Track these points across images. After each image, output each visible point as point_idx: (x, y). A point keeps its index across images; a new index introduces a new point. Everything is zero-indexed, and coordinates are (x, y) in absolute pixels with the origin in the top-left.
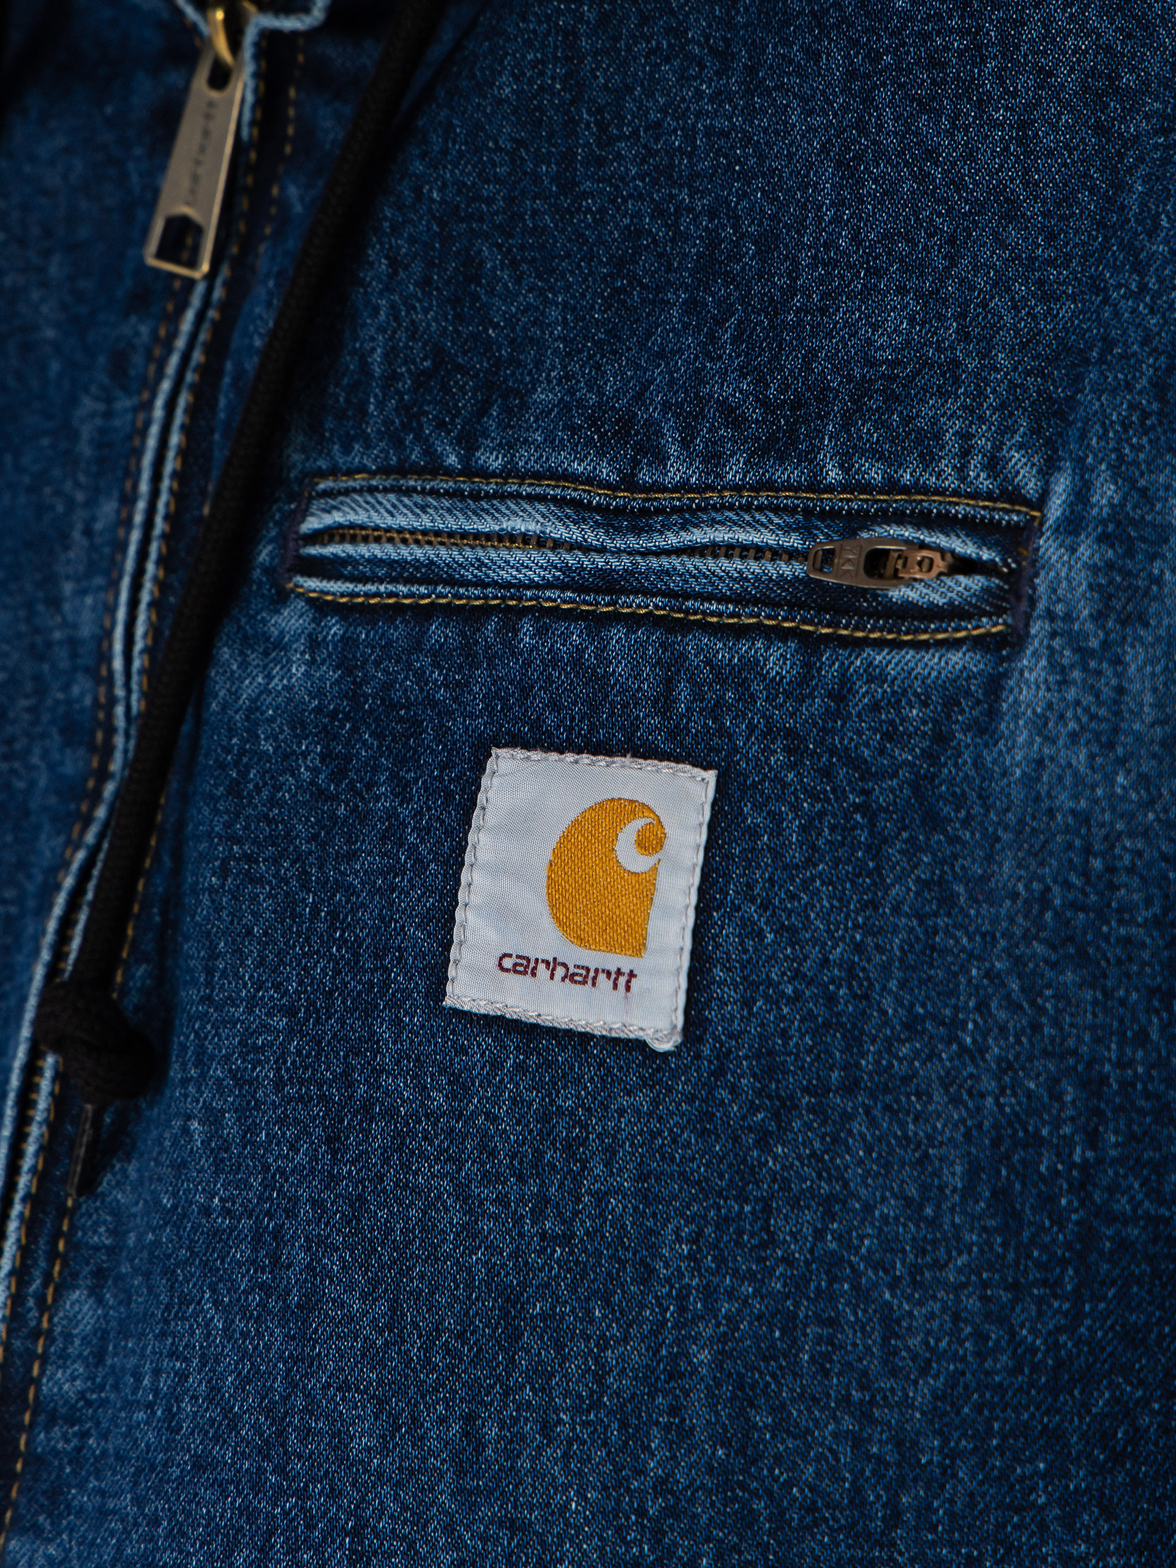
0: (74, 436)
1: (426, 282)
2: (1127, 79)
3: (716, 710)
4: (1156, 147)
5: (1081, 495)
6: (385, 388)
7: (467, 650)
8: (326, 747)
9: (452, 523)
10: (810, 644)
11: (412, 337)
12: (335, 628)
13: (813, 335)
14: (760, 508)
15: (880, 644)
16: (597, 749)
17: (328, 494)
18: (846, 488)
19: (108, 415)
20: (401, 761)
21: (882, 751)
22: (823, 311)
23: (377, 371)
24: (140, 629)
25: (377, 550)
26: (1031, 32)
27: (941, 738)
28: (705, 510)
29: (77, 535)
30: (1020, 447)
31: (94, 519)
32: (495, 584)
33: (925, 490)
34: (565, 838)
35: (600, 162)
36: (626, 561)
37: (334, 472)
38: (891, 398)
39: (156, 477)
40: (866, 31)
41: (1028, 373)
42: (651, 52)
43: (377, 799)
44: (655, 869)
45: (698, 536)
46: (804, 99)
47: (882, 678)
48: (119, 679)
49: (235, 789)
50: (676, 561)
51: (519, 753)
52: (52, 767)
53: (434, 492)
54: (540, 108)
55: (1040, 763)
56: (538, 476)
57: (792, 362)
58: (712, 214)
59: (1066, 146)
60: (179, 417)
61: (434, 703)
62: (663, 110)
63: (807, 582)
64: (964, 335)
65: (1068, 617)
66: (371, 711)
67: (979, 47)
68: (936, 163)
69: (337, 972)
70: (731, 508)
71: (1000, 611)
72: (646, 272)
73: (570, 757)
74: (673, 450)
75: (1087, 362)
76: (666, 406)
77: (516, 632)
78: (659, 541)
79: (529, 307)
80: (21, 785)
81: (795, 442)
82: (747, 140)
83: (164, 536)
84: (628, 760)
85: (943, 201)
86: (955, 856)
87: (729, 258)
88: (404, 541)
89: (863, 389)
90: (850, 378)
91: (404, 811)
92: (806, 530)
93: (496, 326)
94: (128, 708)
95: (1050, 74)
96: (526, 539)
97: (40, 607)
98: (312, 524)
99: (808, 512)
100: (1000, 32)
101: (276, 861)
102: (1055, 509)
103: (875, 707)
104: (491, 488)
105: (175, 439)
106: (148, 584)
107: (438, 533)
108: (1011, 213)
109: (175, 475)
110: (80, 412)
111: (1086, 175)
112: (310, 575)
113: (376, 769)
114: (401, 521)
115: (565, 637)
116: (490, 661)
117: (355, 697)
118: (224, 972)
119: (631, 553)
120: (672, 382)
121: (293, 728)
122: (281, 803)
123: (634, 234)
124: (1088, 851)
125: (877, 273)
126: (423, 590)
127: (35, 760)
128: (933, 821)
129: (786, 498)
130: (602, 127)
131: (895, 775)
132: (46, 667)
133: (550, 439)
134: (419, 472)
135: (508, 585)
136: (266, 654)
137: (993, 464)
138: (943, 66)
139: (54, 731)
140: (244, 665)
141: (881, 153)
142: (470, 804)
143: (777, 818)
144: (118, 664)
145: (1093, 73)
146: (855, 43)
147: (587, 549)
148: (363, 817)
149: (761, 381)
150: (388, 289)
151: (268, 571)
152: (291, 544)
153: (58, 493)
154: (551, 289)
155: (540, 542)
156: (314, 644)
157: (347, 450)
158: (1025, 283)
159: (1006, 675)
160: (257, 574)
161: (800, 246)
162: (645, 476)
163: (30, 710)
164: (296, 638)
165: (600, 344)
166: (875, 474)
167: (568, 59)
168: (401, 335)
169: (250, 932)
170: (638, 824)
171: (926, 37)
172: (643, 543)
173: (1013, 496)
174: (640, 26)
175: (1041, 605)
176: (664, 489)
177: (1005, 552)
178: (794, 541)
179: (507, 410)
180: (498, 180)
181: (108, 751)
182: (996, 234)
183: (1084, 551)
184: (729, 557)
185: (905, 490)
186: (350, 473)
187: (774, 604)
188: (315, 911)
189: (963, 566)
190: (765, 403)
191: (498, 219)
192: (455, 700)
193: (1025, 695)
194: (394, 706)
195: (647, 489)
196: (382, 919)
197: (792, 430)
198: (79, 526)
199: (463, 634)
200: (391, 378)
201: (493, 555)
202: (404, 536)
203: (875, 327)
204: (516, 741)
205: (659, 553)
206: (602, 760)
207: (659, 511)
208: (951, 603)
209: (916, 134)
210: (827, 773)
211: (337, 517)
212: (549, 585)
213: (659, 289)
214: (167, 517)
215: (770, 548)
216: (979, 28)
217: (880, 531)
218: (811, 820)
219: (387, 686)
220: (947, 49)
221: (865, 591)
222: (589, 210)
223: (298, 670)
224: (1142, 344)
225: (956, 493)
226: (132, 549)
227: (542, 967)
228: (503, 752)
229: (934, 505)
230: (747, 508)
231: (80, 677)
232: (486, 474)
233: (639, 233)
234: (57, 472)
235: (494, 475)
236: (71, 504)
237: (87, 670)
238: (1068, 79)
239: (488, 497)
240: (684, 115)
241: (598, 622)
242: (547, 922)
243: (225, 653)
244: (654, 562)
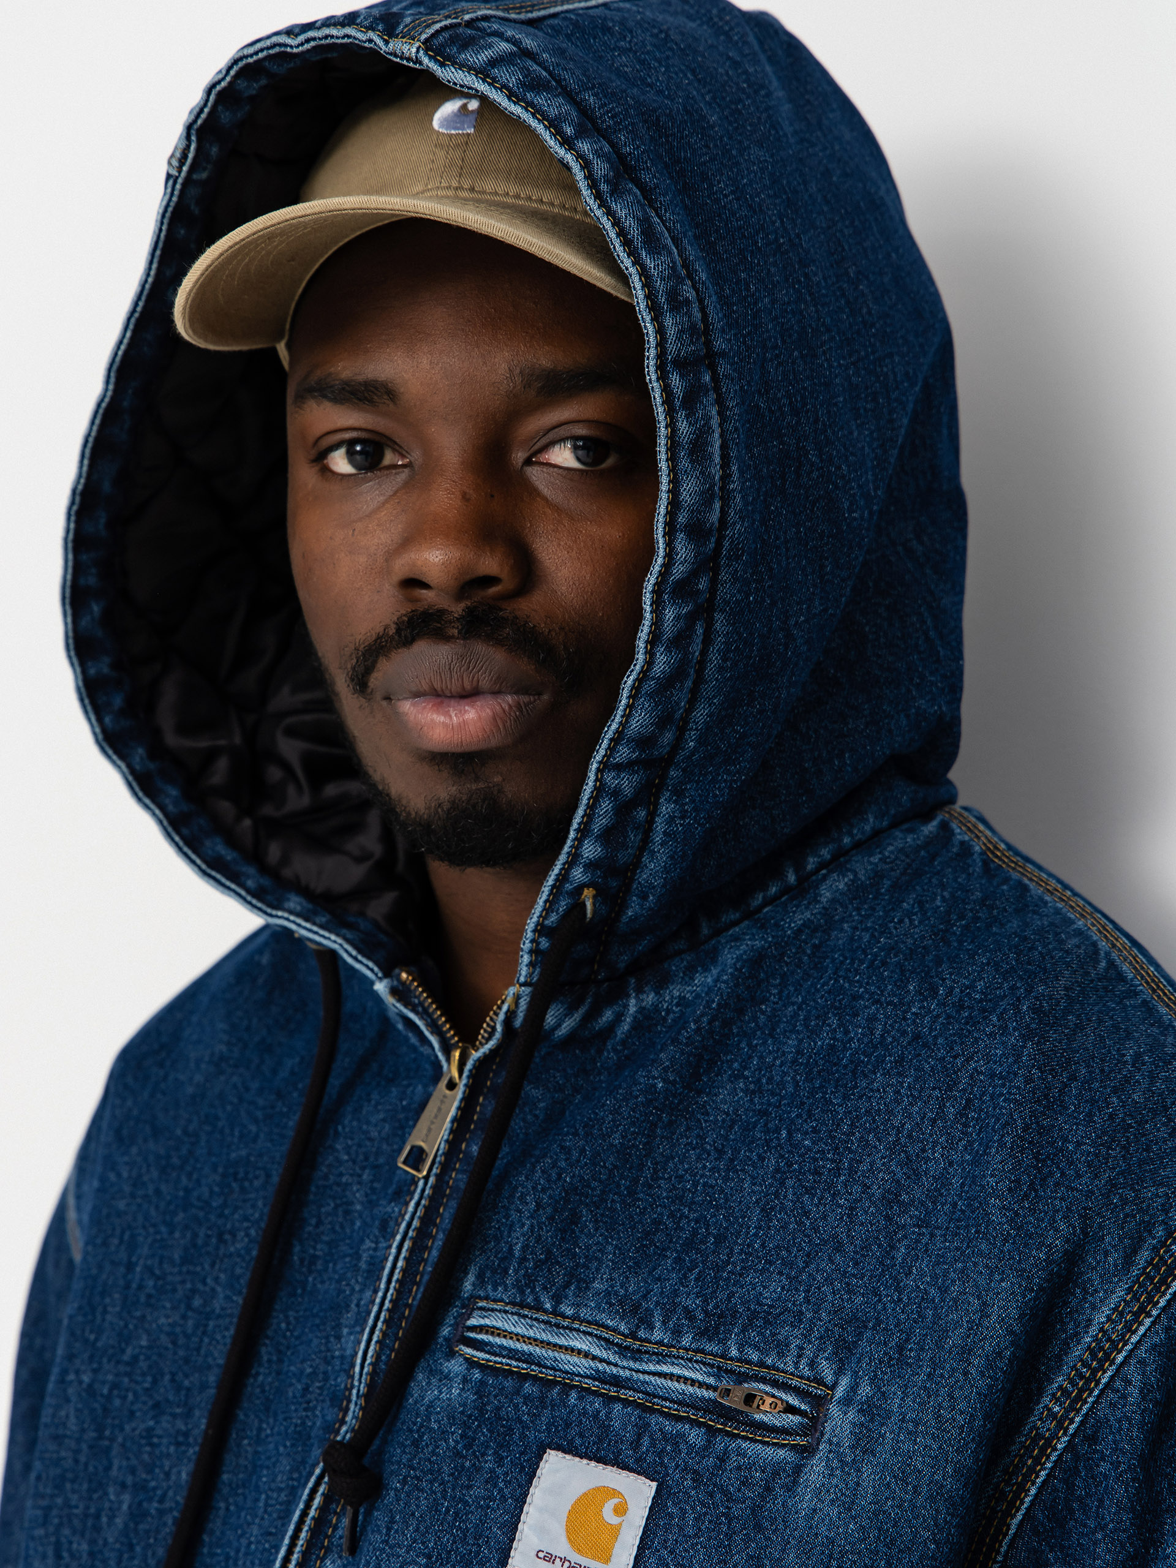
0: (359, 1258)
1: (551, 1218)
2: (904, 1197)
3: (661, 1454)
4: (914, 1233)
5: (853, 1388)
6: (520, 1264)
7: (542, 1399)
8: (464, 1431)
9: (544, 1337)
10: (711, 1431)
11: (537, 1242)
12: (477, 1375)
13: (734, 1285)
14: (697, 1361)
15: (745, 1438)
16: (599, 1460)
17: (482, 1309)
18: (739, 1360)
19: (375, 1249)
20: (501, 1446)
21: (739, 1490)
22: (741, 1275)
23: (517, 1254)
24: (370, 1353)
25: (505, 1342)
26: (863, 1167)
27: (768, 1489)
28: (669, 1356)
29: (353, 1306)
30: (827, 1359)
31: (361, 1299)
32: (560, 1370)
33: (778, 1370)
34: (579, 1500)
35: (650, 1187)
36: (628, 1373)
37: (487, 1298)
38: (767, 1322)
39: (389, 1282)
40: (788, 1152)
41: (836, 1325)
42: (688, 1144)
43: (486, 1462)
44: (621, 1524)
45: (665, 1369)
46: (753, 1178)
47: (744, 1455)
48: (357, 1377)
49: (416, 1443)
50: (652, 1379)
51: (560, 1454)
52: (323, 1416)
53: (536, 1319)
54: (630, 1155)
55: (815, 1510)
56: (589, 1323)
57: (722, 1295)
58: (697, 1221)
59: (870, 1222)
60: (404, 1253)
61: (521, 1422)
62: (686, 1171)
63: (715, 1402)
64: (807, 1301)
65: (838, 1445)
66: (489, 1418)
67: (838, 1169)
68: (808, 1218)
69: (454, 1542)
70: (682, 1358)
71: (806, 1435)
72: (659, 1240)
73: (585, 1461)
74: (658, 1324)
75: (866, 1327)
76: (657, 1303)
77: (568, 1396)
78: (645, 1367)
79: (598, 1243)
80: (310, 1424)
81: (718, 1333)
82: (722, 1191)
83: (388, 1310)
84: (615, 1469)
85: (808, 1236)
86: (767, 1546)
87: (701, 1242)
88: (518, 1340)
89: (754, 1315)
90: (749, 1309)
91: (499, 1471)
92: (718, 1377)
93: (580, 1248)
94: (359, 1391)
95: (869, 1188)
96: (579, 1352)
97: (332, 1339)
98: (473, 1322)
99: (719, 1368)
100: (850, 1164)
101: (431, 1482)
102: (840, 1392)
103: (739, 1468)
104: (566, 1324)
105: (400, 1264)
106: (377, 1333)
107: (535, 1340)
108: (839, 1248)
109: (398, 1281)
110: (364, 1247)
111: (877, 1238)
112: (468, 1346)
113: (487, 1447)
114: (519, 1330)
115: (592, 1403)
116: (553, 1406)
117: (482, 1410)
118: (397, 1531)
119: (631, 1370)
120: (662, 1292)
121: (449, 1419)
122: (438, 1455)
123: (657, 1222)
124: (831, 1556)
125: (770, 1263)
126: (524, 1366)
127: (317, 1412)
128: (758, 1527)
129: (709, 1359)
130: (656, 1171)
131: (744, 1502)
132: (330, 1368)
133: (598, 1307)
134: (530, 1308)
135: (567, 1373)
136: (440, 1380)
137: (812, 1364)
138: (820, 1174)
139: (327, 1399)
140: (429, 1383)
141: (783, 1208)
142: (532, 1475)
143: (683, 1512)
144: (357, 1369)
145: (889, 1191)
146: (782, 1157)
147: (609, 1363)
148: (478, 1470)
149: (706, 1301)
150: (532, 1217)
151: (446, 1339)
152: (460, 1329)
153: (348, 1285)
154: (611, 1237)
155: (587, 1355)
156: (465, 1380)
157: (495, 1289)
158: (840, 1283)
159: (804, 1465)
160: (440, 1340)
161: (735, 1243)
162: (641, 1334)
163: (319, 1388)
164: (457, 1375)
165: (629, 1267)
166: (755, 1357)
167: (649, 1136)
168: (532, 1240)
169: (413, 1514)
170: (616, 1501)
171: (815, 1160)
172: (637, 1366)
173: (820, 1382)
174: (686, 1131)
175: (826, 1437)
176: (650, 1342)
177: (812, 1407)
178: (711, 1381)
179: (579, 1288)
180: (600, 1181)
181: (347, 1409)
182: (830, 1257)
183: (851, 1415)
184: (678, 1382)
185: (768, 1367)
186: (495, 1301)
187: (698, 1409)
188: (448, 1510)
189: (790, 1409)
190: (706, 1312)
191: (595, 1199)
192: (532, 1422)
193: (813, 1477)
194: (500, 1418)
195: (641, 1340)
196: (481, 1521)
197: (717, 1328)
198: (355, 1302)
199: (541, 1392)
200: (523, 1260)
201: (563, 1356)
202: (519, 1337)
203: (765, 1287)
204: (559, 1448)
205: (644, 1372)
206: (601, 1466)
207: (647, 1352)
208: (783, 1427)
209: (802, 1203)
210: (711, 1495)
211: (487, 1322)
212: (587, 1377)
213: (664, 1249)
214: (391, 1301)
215: (699, 1382)
216: (841, 1161)
217: (755, 1385)
218: (700, 1515)
219: (498, 1409)
220: (824, 1167)
221: (743, 1412)
222: (638, 1207)
223: (455, 1392)
224: (895, 1327)
225: (791, 1374)
226: (373, 1315)
227: (558, 1560)
228: (552, 1452)
229: (781, 1377)
230: (690, 1360)
231: (342, 1374)
232: (564, 1316)
233: (660, 1223)
234: (349, 1275)
235: (567, 1317)
236: (353, 1290)
237: (345, 1371)
238: (877, 1192)
239: (564, 1328)
240: (695, 1175)
241: (609, 1400)
242: (564, 1539)
243: (420, 1376)
244: (641, 1376)
